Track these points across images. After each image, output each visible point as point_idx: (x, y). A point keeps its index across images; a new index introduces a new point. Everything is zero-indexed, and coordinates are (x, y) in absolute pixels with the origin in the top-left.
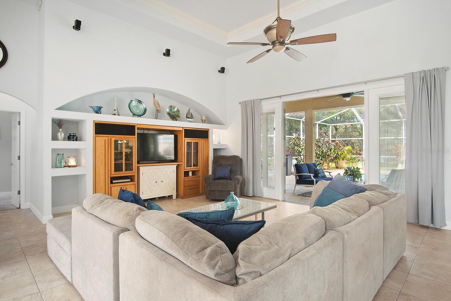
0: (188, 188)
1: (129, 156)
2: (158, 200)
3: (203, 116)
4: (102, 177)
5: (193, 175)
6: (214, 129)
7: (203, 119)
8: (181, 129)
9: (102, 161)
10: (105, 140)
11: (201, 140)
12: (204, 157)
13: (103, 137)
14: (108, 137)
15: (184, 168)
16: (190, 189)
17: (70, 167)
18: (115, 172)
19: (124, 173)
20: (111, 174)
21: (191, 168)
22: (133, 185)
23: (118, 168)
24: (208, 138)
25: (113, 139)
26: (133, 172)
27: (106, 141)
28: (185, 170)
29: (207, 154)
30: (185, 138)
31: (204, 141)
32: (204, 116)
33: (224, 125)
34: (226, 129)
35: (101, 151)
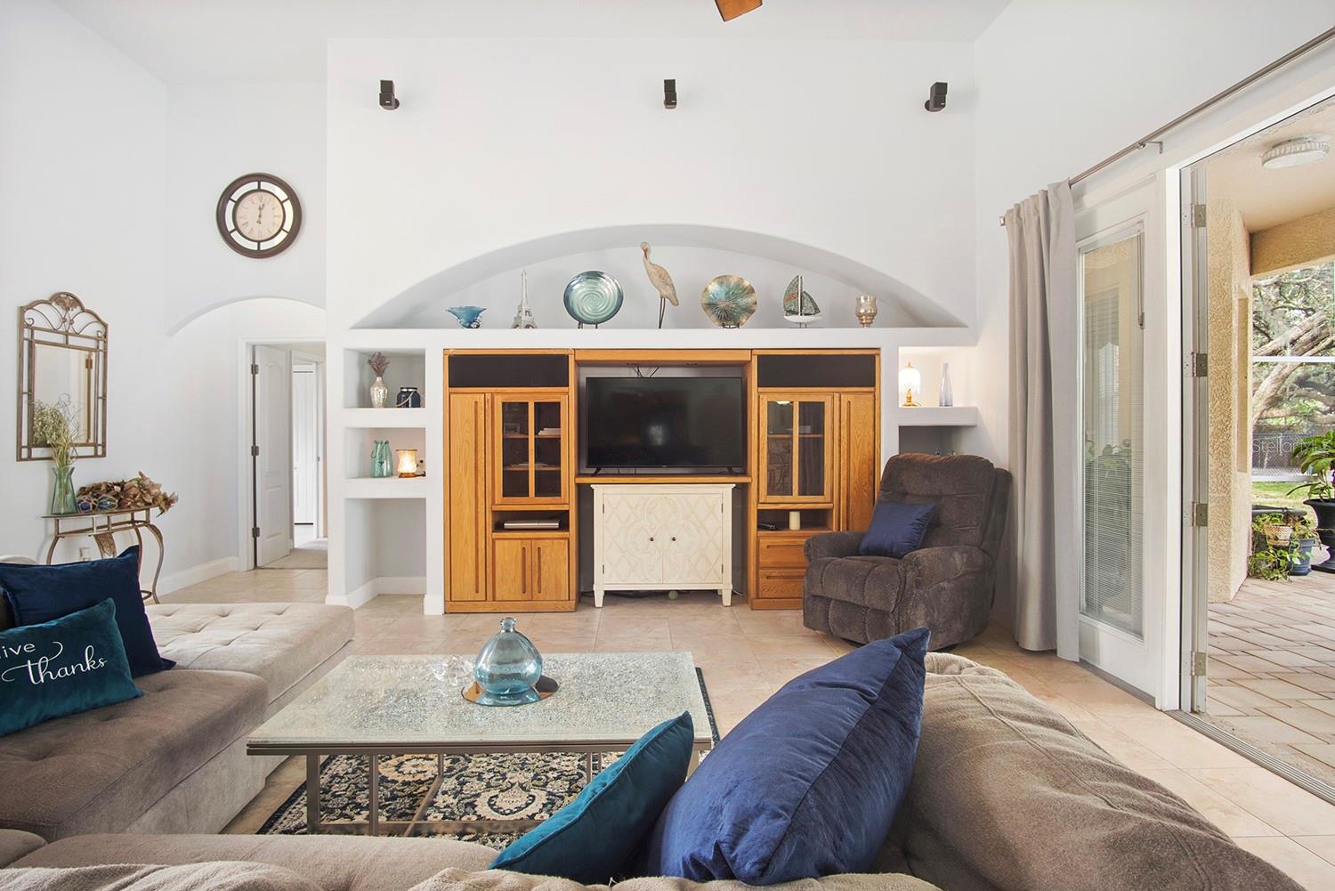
0: (775, 573)
1: (549, 451)
2: (674, 600)
3: (863, 301)
4: (468, 511)
5: (803, 524)
6: (900, 349)
7: (862, 311)
8: (745, 357)
9: (466, 463)
10: (476, 402)
11: (837, 395)
12: (855, 461)
13: (469, 396)
14: (484, 393)
15: (761, 498)
16: (784, 577)
17: (402, 475)
18: (504, 496)
19: (532, 502)
20: (493, 503)
21: (787, 498)
22: (562, 541)
23: (515, 485)
24: (873, 385)
25: (499, 401)
26: (560, 502)
27: (479, 405)
28: (762, 507)
29: (868, 449)
30: (760, 389)
31: (850, 398)
32: (866, 299)
33: (966, 326)
34: (973, 342)
35: (464, 435)
